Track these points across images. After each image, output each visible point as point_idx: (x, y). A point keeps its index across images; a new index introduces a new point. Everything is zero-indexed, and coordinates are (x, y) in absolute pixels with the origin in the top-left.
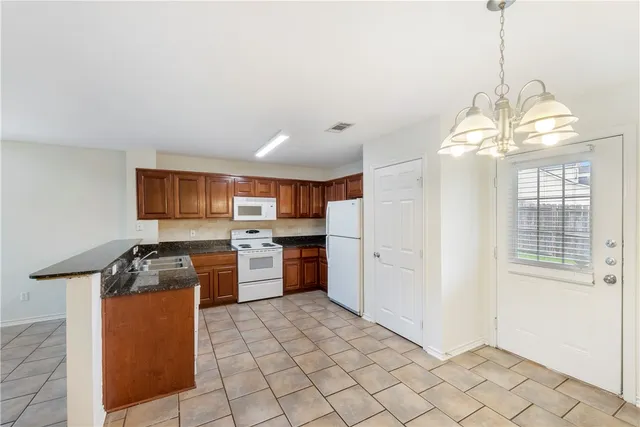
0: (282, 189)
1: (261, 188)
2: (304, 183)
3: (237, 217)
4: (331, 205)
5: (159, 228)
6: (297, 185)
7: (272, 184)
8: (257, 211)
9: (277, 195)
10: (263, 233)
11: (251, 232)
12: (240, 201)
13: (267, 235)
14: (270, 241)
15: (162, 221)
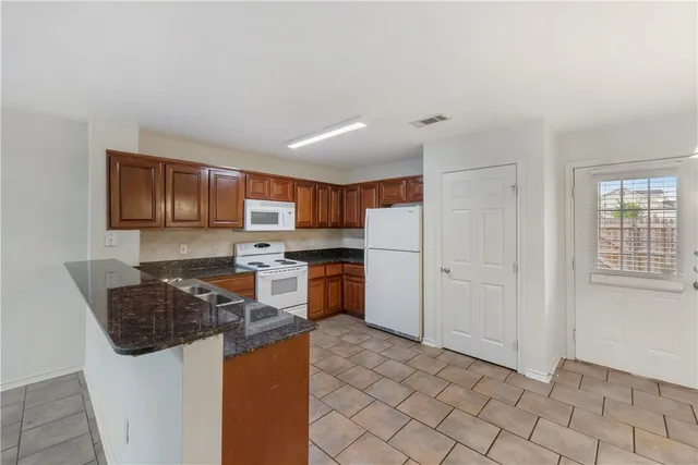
0: (300, 191)
1: (276, 189)
2: (323, 186)
3: (249, 226)
4: (370, 213)
5: (142, 243)
6: (316, 188)
7: (290, 186)
8: (272, 218)
9: (294, 199)
10: (275, 247)
11: (261, 246)
12: (253, 206)
13: (278, 249)
14: (282, 257)
15: (147, 233)
